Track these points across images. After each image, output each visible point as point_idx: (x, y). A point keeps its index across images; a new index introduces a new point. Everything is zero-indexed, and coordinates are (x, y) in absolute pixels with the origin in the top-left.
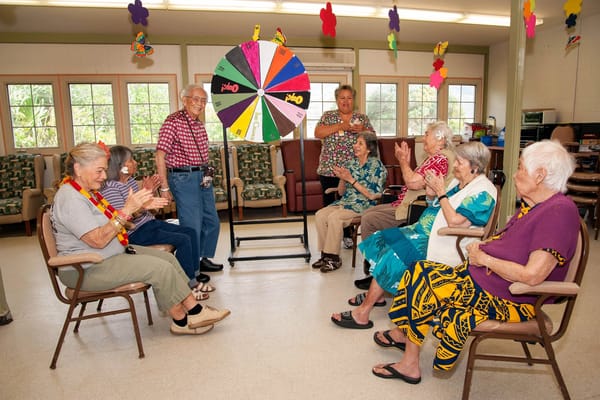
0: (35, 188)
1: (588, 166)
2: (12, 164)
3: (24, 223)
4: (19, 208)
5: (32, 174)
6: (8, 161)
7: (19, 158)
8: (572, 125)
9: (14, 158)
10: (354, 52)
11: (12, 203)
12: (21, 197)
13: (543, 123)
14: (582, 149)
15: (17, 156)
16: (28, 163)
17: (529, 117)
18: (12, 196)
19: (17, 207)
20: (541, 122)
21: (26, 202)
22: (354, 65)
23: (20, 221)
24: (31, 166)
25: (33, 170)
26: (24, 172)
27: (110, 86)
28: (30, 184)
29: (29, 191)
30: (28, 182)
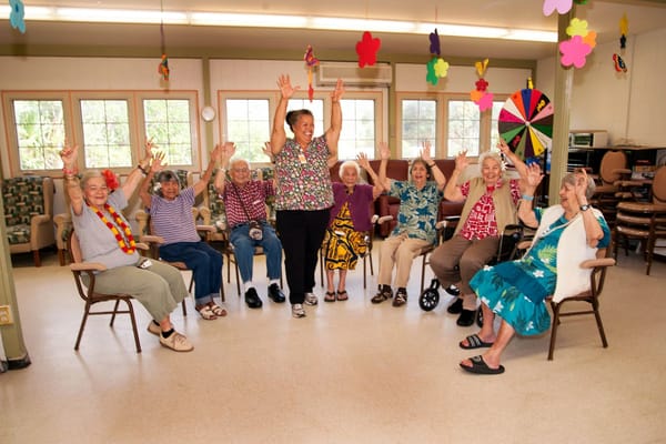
0: (43, 214)
1: (640, 195)
2: (19, 187)
3: (32, 252)
4: (27, 236)
5: (40, 198)
6: (14, 184)
7: (26, 181)
8: (624, 151)
9: (21, 180)
10: (390, 67)
11: (19, 231)
12: (29, 224)
13: (594, 146)
14: (635, 176)
15: (24, 179)
16: (36, 187)
17: (579, 140)
18: (19, 223)
19: (25, 235)
20: (591, 145)
21: (34, 230)
22: (389, 81)
23: (29, 251)
24: (39, 189)
25: (41, 194)
26: (32, 196)
27: (125, 102)
28: (39, 210)
29: (38, 218)
30: (36, 207)
